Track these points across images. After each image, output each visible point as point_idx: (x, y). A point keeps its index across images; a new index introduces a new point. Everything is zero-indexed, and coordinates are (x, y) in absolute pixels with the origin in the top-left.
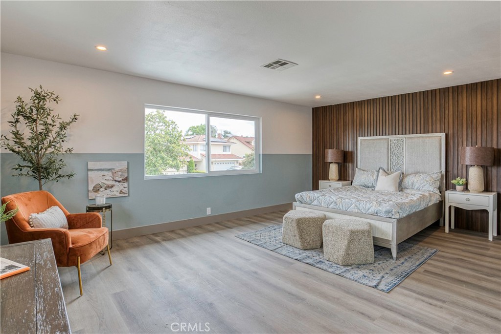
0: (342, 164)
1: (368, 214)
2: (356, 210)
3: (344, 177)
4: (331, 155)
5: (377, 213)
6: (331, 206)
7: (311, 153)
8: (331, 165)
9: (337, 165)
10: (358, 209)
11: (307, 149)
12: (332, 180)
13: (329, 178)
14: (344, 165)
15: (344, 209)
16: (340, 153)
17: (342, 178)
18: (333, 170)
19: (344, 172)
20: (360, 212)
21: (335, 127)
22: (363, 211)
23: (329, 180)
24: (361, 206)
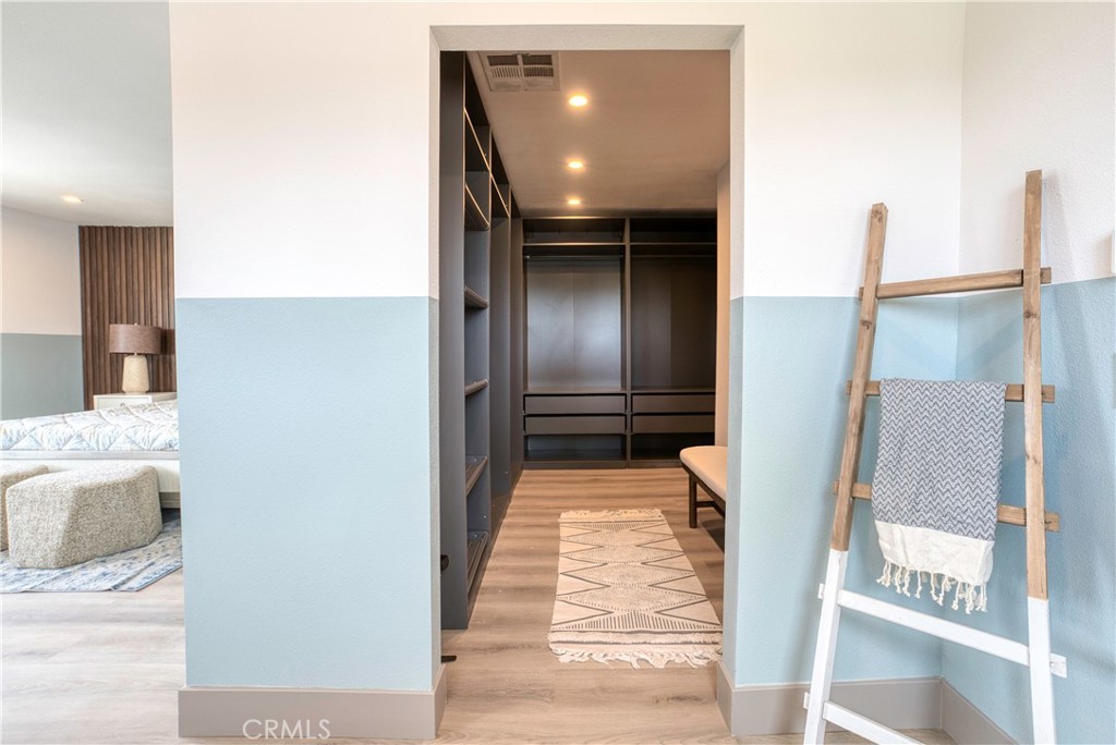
0: (161, 357)
1: (154, 450)
2: (128, 446)
3: (165, 384)
4: (123, 337)
5: (170, 446)
6: (67, 447)
7: (79, 333)
8: (127, 360)
9: (143, 360)
10: (134, 442)
11: (69, 323)
12: (131, 392)
13: (124, 388)
14: (164, 359)
15: (101, 448)
16: (147, 333)
17: (162, 388)
18: (135, 371)
19: (165, 374)
20: (136, 448)
21: (142, 276)
22: (142, 445)
23: (123, 392)
24: (138, 438)
